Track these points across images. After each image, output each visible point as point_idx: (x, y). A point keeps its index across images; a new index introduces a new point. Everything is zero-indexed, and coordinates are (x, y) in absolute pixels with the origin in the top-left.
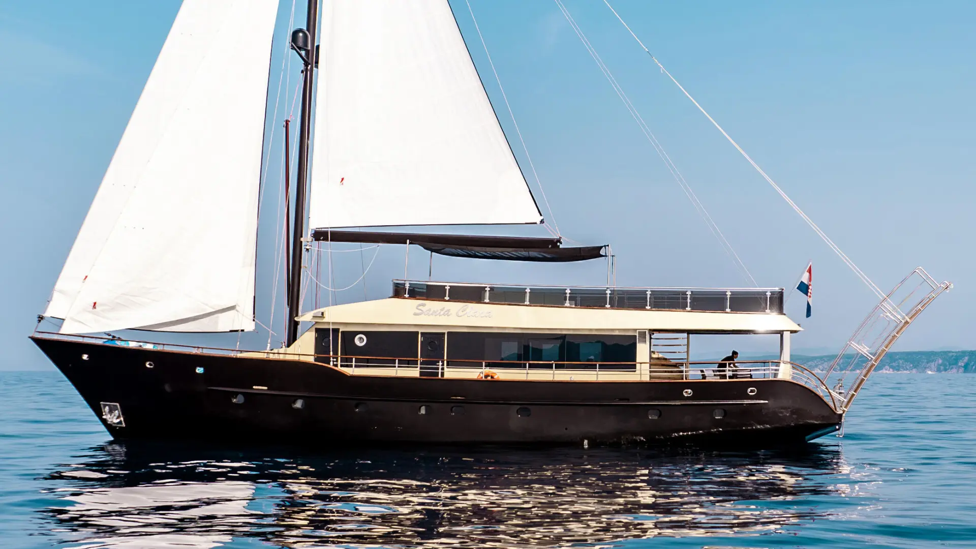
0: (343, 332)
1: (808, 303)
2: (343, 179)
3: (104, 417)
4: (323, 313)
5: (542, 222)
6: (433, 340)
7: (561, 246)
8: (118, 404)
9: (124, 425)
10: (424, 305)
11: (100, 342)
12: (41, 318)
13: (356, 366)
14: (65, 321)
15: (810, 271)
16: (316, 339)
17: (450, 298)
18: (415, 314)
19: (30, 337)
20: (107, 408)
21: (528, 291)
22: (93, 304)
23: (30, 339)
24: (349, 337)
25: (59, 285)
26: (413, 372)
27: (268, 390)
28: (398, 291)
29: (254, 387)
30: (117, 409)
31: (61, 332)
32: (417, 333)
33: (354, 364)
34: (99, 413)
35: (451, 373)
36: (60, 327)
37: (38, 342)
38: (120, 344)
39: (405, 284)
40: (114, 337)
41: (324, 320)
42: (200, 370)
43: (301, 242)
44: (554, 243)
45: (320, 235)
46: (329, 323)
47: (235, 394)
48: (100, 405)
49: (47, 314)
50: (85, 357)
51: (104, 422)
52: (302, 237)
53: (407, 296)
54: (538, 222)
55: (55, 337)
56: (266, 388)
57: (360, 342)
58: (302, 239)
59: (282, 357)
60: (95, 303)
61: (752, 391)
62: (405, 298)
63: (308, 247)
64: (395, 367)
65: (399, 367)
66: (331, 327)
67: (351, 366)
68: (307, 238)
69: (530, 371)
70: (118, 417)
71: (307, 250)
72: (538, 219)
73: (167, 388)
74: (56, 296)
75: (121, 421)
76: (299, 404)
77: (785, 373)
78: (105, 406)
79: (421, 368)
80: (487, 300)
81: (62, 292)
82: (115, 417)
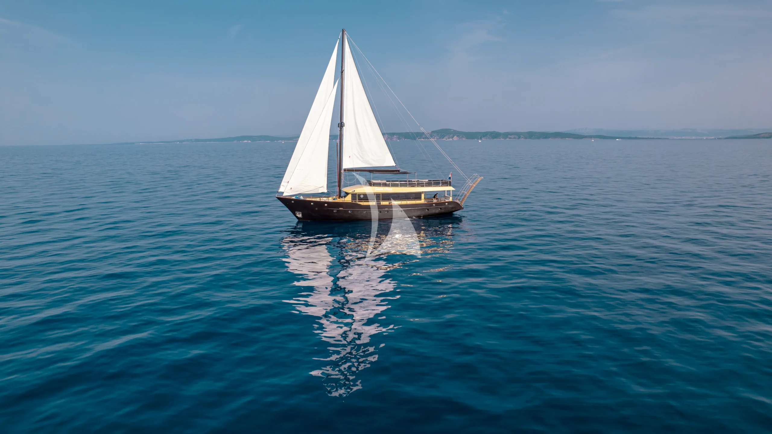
0: (357, 194)
2: (350, 156)
4: (352, 190)
8: (301, 213)
9: (302, 217)
14: (284, 193)
16: (352, 196)
22: (291, 188)
24: (359, 195)
25: (282, 184)
28: (370, 184)
29: (339, 208)
31: (284, 195)
32: (374, 194)
34: (295, 215)
35: (382, 203)
42: (326, 205)
45: (345, 170)
47: (334, 210)
48: (295, 213)
49: (280, 191)
50: (291, 201)
51: (297, 217)
55: (281, 196)
56: (342, 208)
57: (362, 196)
61: (446, 204)
62: (372, 186)
63: (343, 173)
66: (353, 193)
67: (360, 202)
68: (342, 171)
73: (317, 209)
76: (349, 212)
81: (283, 186)
82: (300, 215)
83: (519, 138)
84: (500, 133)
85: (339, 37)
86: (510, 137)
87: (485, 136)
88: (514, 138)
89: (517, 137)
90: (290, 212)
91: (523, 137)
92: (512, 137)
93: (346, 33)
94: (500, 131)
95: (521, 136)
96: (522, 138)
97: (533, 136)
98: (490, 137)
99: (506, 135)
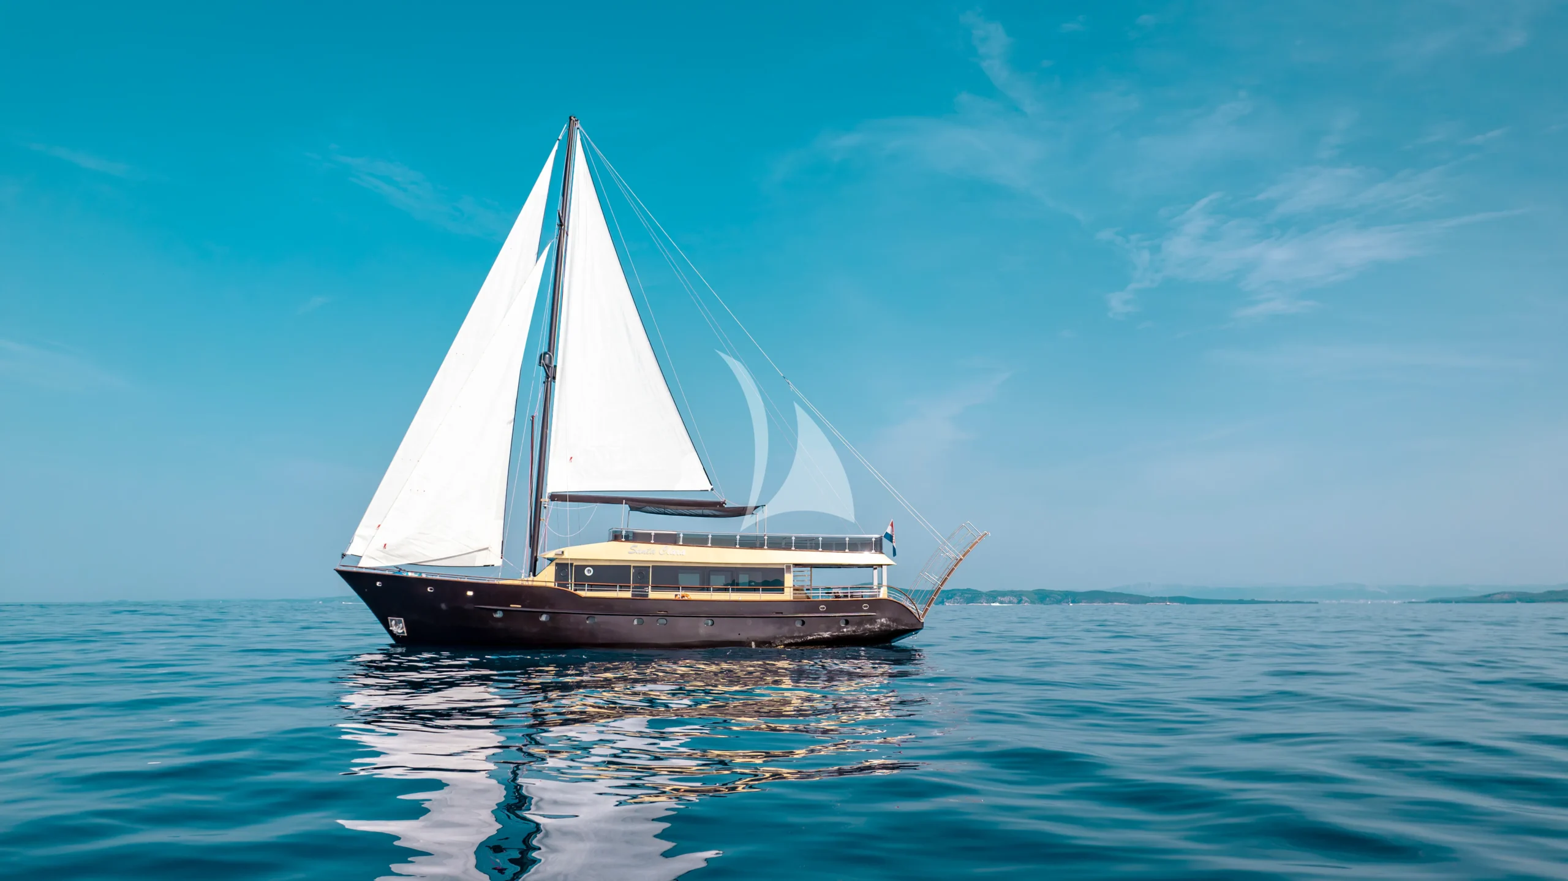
0: (576, 566)
1: (893, 546)
2: (571, 458)
3: (391, 628)
4: (563, 552)
5: (712, 489)
6: (642, 572)
7: (726, 506)
8: (402, 619)
9: (406, 635)
10: (636, 547)
11: (390, 573)
12: (344, 556)
13: (588, 590)
14: (363, 558)
15: (892, 525)
16: (556, 570)
17: (655, 542)
18: (630, 553)
19: (335, 570)
20: (393, 622)
21: (710, 537)
22: (383, 545)
24: (580, 569)
25: (360, 531)
26: (627, 595)
27: (522, 607)
28: (616, 537)
29: (511, 606)
30: (402, 623)
31: (360, 565)
32: (630, 566)
33: (586, 588)
34: (387, 626)
35: (653, 595)
36: (359, 563)
37: (342, 573)
38: (405, 574)
39: (622, 532)
40: (400, 569)
41: (563, 557)
42: (470, 593)
43: (541, 502)
44: (721, 504)
45: (554, 497)
46: (568, 559)
47: (496, 611)
48: (388, 620)
49: (349, 552)
50: (378, 584)
51: (391, 633)
52: (541, 498)
53: (623, 540)
54: (710, 490)
55: (355, 570)
56: (520, 606)
57: (589, 572)
58: (542, 500)
59: (530, 583)
60: (385, 545)
61: (865, 607)
62: (622, 541)
63: (546, 506)
64: (616, 590)
65: (619, 591)
66: (569, 562)
67: (584, 590)
68: (545, 499)
69: (713, 594)
70: (402, 628)
71: (545, 507)
72: (709, 487)
73: (443, 606)
74: (356, 539)
75: (404, 631)
76: (544, 618)
77: (883, 594)
78: (392, 620)
79: (633, 591)
80: (681, 543)
81: (360, 536)
82: (399, 628)
83: (1019, 602)
84: (980, 591)
85: (560, 138)
86: (1002, 599)
87: (951, 598)
88: (1010, 602)
89: (1015, 600)
90: (372, 617)
91: (1027, 599)
92: (1006, 599)
93: (578, 125)
94: (979, 589)
95: (1024, 598)
96: (1026, 602)
97: (1048, 599)
98: (962, 600)
99: (993, 596)
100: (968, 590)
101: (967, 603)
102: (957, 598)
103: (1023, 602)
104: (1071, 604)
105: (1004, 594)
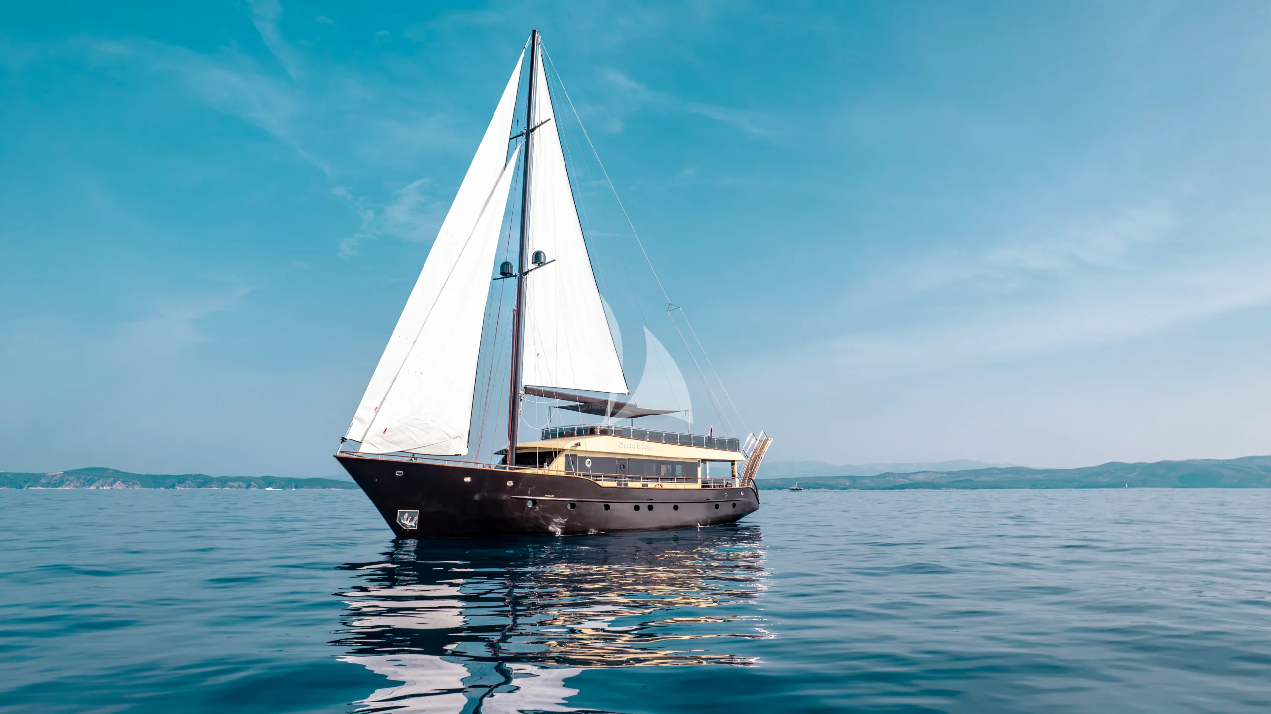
0: (579, 457)
2: (538, 354)
8: (417, 511)
9: (417, 529)
12: (343, 440)
17: (615, 435)
18: (620, 447)
19: (334, 456)
23: (334, 458)
24: (582, 460)
27: (555, 497)
30: (416, 515)
31: (360, 452)
36: (359, 447)
37: (340, 459)
43: (517, 394)
45: (529, 390)
47: (528, 501)
49: (348, 437)
51: (397, 527)
52: (518, 390)
55: (355, 456)
56: (553, 496)
57: (588, 463)
58: (518, 392)
60: (386, 430)
66: (576, 453)
68: (521, 392)
70: (415, 522)
71: (520, 399)
72: (626, 392)
74: (355, 421)
76: (569, 507)
78: (404, 513)
81: (360, 418)
82: (409, 520)
83: (248, 486)
84: (211, 477)
86: (232, 484)
99: (224, 482)
100: (200, 475)
101: (198, 487)
102: (189, 482)
103: (252, 486)
104: (294, 489)
105: (235, 479)
